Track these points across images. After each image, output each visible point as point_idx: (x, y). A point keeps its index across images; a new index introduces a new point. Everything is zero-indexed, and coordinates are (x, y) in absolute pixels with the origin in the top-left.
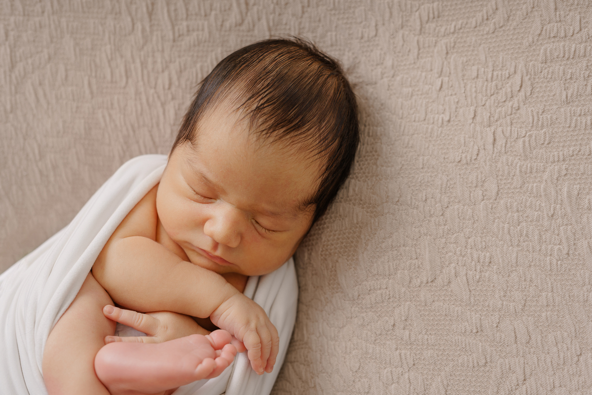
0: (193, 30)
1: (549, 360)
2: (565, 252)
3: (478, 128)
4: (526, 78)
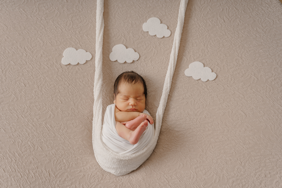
0: (105, 82)
1: (196, 96)
2: (188, 79)
3: (163, 70)
4: (166, 58)
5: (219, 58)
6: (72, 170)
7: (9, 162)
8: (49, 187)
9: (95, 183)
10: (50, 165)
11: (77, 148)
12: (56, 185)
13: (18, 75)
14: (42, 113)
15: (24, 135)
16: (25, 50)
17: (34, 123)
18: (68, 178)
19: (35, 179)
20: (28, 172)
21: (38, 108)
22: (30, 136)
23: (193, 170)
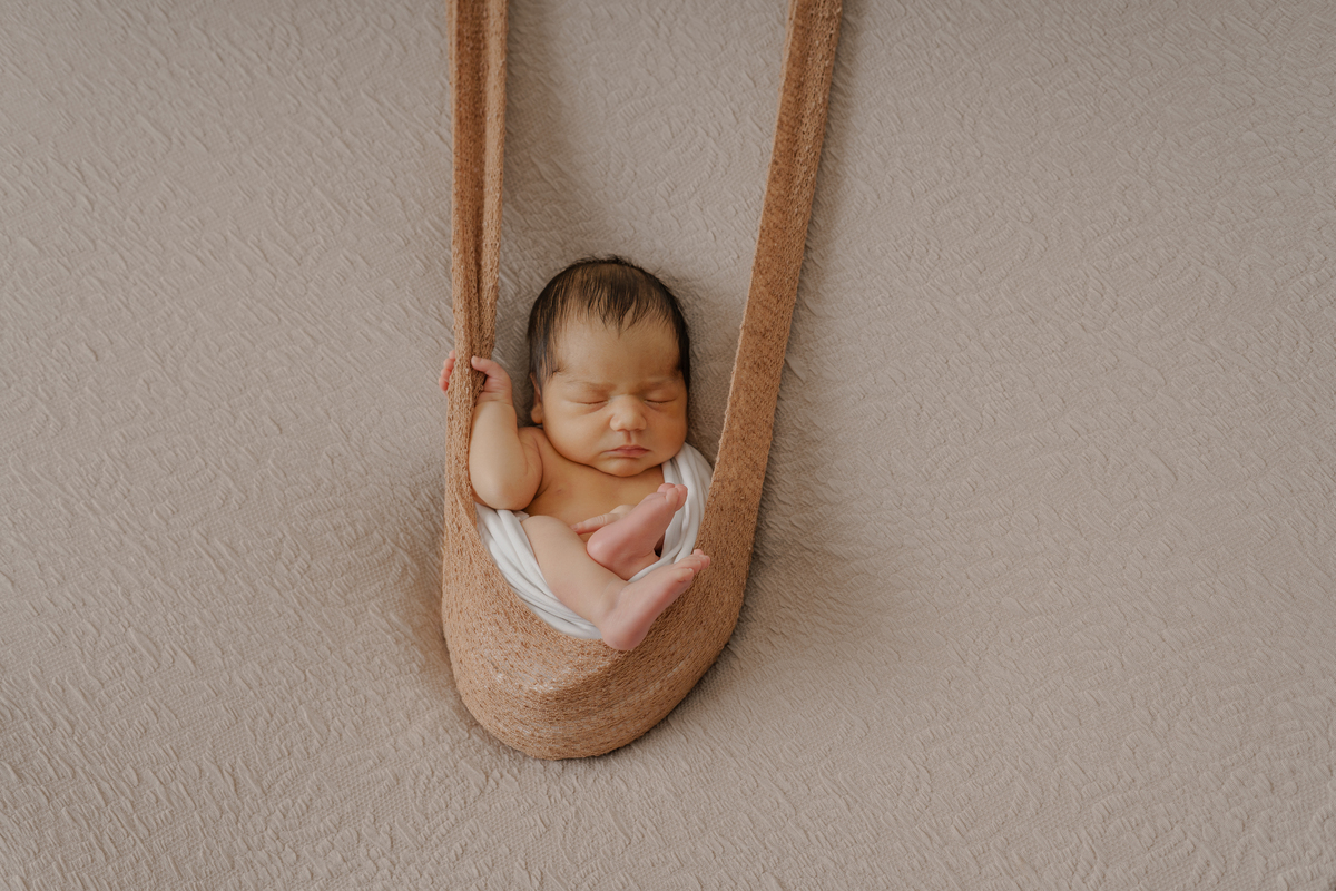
5: (1036, 187)
6: (343, 757)
7: (41, 731)
8: (234, 844)
9: (450, 814)
10: (236, 740)
11: (360, 646)
12: (270, 831)
13: (56, 307)
14: (184, 487)
15: (107, 600)
16: (83, 177)
17: (151, 537)
18: (324, 799)
19: (171, 812)
20: (135, 778)
21: (168, 461)
22: (134, 601)
23: (914, 755)
